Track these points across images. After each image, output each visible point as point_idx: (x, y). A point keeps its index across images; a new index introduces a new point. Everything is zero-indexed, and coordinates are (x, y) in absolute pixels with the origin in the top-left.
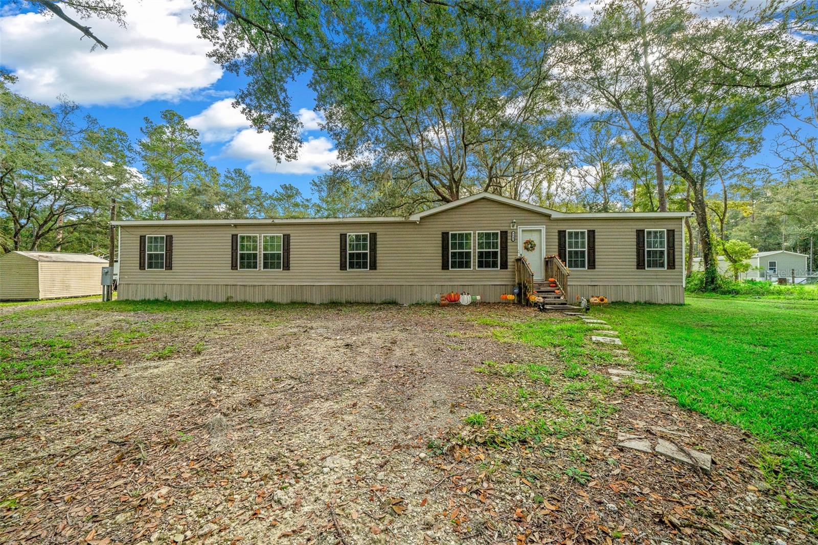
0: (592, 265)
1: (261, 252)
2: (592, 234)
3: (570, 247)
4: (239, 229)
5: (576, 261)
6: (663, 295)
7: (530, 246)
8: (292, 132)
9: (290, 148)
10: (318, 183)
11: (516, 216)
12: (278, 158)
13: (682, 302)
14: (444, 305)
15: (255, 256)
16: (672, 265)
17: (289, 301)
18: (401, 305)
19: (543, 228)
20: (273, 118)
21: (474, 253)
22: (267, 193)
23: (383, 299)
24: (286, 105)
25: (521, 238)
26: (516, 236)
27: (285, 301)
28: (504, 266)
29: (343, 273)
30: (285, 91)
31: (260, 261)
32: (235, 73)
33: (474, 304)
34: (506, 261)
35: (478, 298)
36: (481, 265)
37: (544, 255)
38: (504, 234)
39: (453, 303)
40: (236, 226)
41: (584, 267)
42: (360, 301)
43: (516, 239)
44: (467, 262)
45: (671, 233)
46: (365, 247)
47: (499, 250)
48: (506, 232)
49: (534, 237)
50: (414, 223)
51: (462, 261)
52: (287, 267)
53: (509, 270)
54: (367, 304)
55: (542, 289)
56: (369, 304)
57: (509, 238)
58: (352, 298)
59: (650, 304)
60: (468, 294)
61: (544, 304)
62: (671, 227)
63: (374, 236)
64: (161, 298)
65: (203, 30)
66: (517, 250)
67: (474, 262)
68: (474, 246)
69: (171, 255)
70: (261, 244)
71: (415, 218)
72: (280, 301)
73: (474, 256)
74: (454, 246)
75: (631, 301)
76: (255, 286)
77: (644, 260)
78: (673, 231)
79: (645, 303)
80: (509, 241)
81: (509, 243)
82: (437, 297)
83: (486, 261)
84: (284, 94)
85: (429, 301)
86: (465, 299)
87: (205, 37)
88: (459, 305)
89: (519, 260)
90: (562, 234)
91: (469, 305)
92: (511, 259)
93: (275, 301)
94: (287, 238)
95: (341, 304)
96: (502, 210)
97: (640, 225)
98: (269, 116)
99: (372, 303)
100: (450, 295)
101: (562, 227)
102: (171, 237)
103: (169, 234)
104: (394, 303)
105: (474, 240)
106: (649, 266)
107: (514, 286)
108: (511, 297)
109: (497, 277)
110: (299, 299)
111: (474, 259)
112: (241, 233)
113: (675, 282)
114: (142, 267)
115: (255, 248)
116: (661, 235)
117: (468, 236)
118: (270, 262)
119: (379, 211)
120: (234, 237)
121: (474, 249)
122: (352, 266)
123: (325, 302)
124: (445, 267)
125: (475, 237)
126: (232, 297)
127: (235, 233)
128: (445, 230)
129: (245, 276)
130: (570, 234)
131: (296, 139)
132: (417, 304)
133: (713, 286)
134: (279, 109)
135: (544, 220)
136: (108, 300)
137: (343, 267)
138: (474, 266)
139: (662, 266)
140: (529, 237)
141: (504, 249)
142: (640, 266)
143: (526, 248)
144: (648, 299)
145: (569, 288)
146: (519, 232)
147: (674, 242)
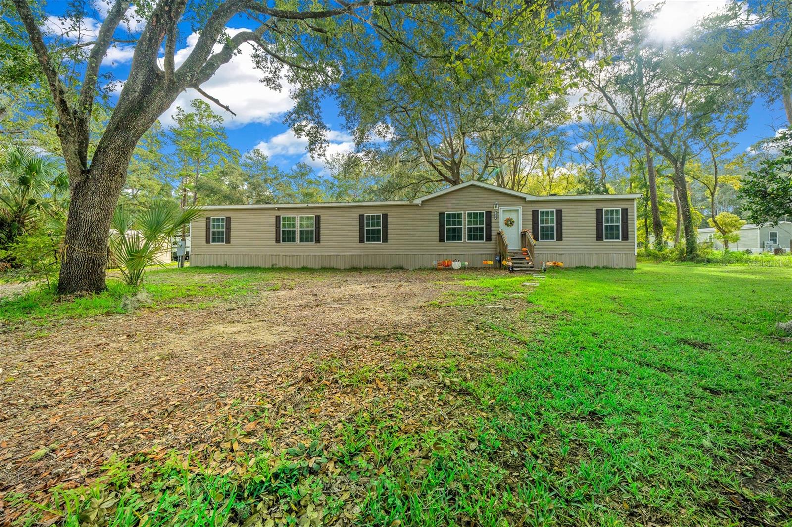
0: (560, 238)
1: (298, 230)
2: (559, 212)
4: (281, 211)
5: (547, 234)
6: (618, 261)
7: (509, 223)
8: (322, 135)
9: (321, 147)
10: (330, 161)
11: (496, 199)
12: (313, 157)
13: (634, 267)
14: (440, 270)
15: (294, 233)
16: (625, 237)
17: (320, 267)
18: (407, 270)
19: (520, 208)
20: (309, 127)
21: (465, 228)
22: (283, 172)
23: (393, 265)
24: (318, 117)
25: (503, 217)
26: (498, 215)
27: (316, 267)
28: (489, 238)
29: (362, 245)
30: (319, 108)
31: (298, 236)
32: (278, 91)
33: (463, 269)
34: (490, 236)
35: (467, 263)
36: (470, 238)
37: (521, 230)
38: (489, 213)
39: (448, 268)
40: (279, 209)
41: (553, 239)
42: (375, 266)
43: (498, 217)
44: (459, 236)
45: (625, 212)
46: (378, 225)
47: (484, 226)
48: (490, 212)
49: (513, 216)
50: (417, 205)
51: (455, 235)
52: (318, 240)
53: (492, 242)
54: (380, 269)
55: (516, 257)
56: (383, 269)
57: (493, 216)
58: (369, 265)
59: (607, 268)
60: (458, 261)
61: (513, 267)
62: (625, 206)
63: (385, 216)
64: (222, 265)
65: (258, 63)
66: (499, 225)
67: (465, 236)
68: (465, 223)
69: (230, 232)
70: (298, 223)
71: (418, 201)
72: (313, 267)
73: (465, 231)
74: (448, 224)
75: (592, 267)
76: (294, 255)
77: (603, 233)
78: (627, 209)
79: (604, 267)
80: (492, 219)
81: (493, 221)
82: (434, 263)
83: (474, 234)
84: (318, 110)
85: (429, 267)
86: (456, 265)
87: (258, 67)
88: (452, 269)
89: (499, 234)
90: (535, 213)
91: (460, 269)
92: (494, 233)
93: (309, 267)
94: (318, 218)
95: (361, 269)
96: (487, 194)
97: (599, 206)
98: (306, 126)
99: (384, 269)
100: (444, 261)
101: (535, 207)
102: (229, 218)
103: (228, 215)
104: (402, 268)
105: (465, 218)
106: (607, 238)
107: (496, 254)
108: (490, 263)
109: (482, 247)
110: (327, 266)
111: (465, 233)
112: (283, 215)
113: (627, 250)
114: (208, 241)
115: (294, 227)
116: (616, 213)
117: (460, 215)
118: (306, 237)
119: (389, 191)
120: (278, 218)
121: (465, 226)
122: (368, 240)
123: (348, 268)
124: (441, 239)
125: (465, 216)
126: (276, 264)
127: (278, 214)
128: (442, 211)
129: (286, 248)
130: (542, 213)
131: (325, 141)
132: (420, 269)
133: (691, 255)
134: (313, 120)
135: (522, 202)
136: (182, 267)
137: (361, 240)
138: (465, 239)
139: (618, 238)
140: (509, 215)
141: (489, 225)
142: (599, 237)
143: (507, 225)
144: (605, 264)
145: (540, 256)
146: (501, 211)
147: (627, 218)
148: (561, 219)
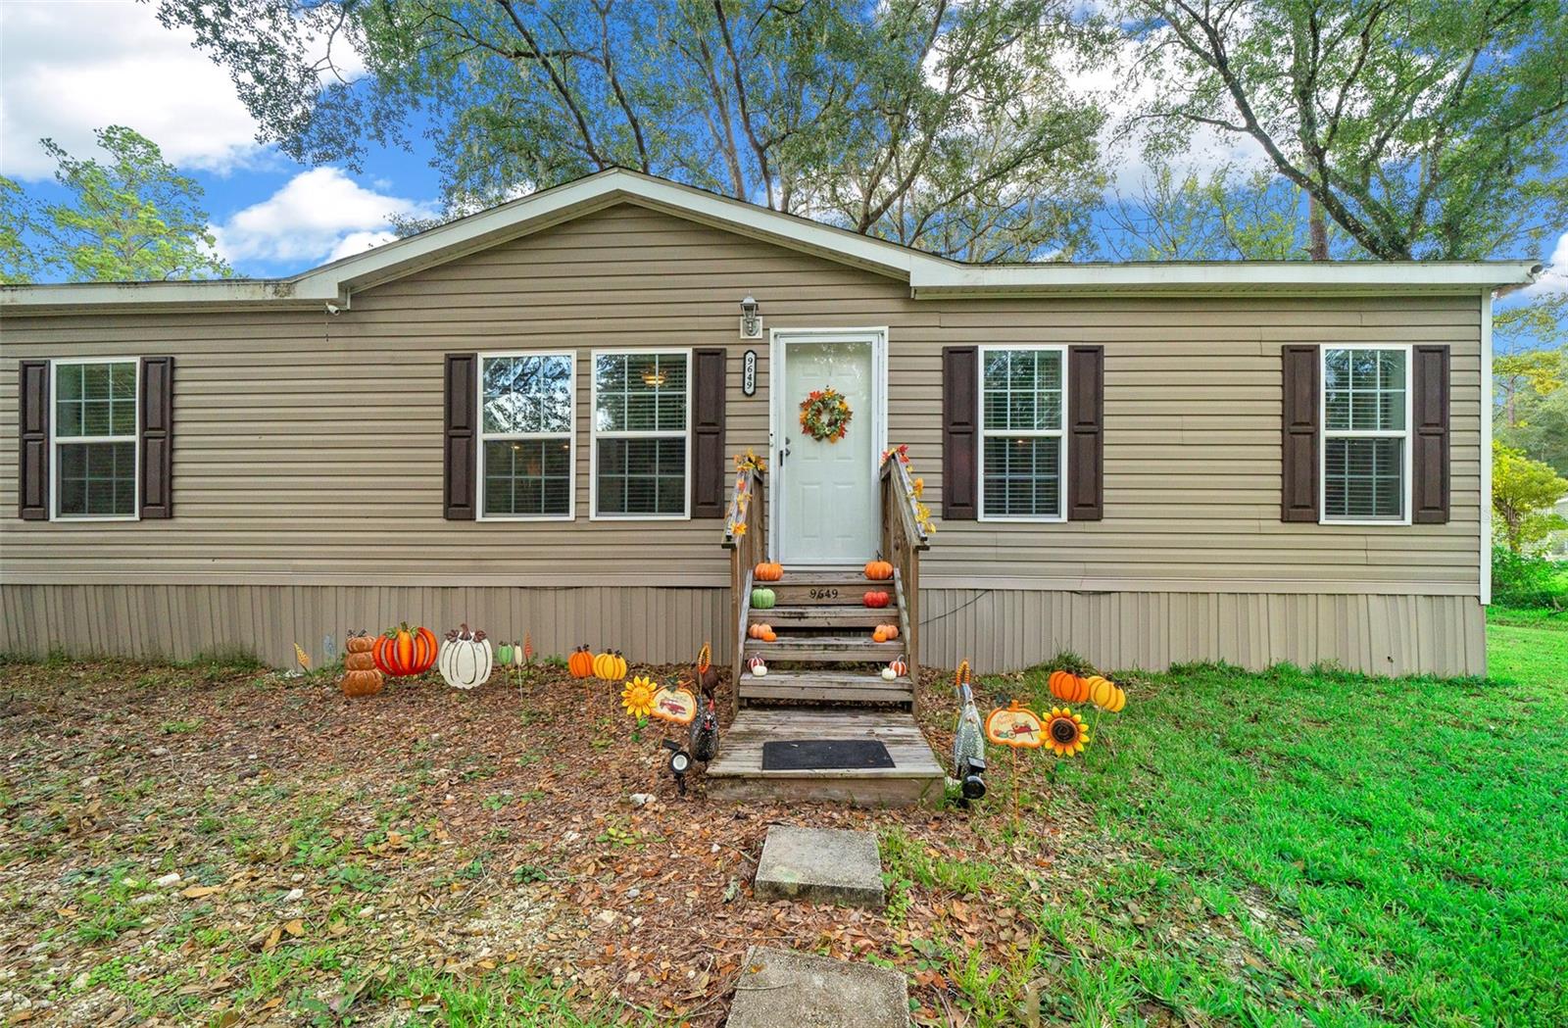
0: (1088, 506)
2: (1089, 359)
3: (997, 419)
5: (1021, 483)
6: (1393, 638)
7: (824, 418)
11: (760, 282)
13: (1474, 671)
14: (362, 692)
16: (1434, 507)
19: (879, 338)
21: (584, 444)
25: (787, 386)
26: (762, 372)
28: (712, 504)
34: (720, 487)
35: (519, 655)
36: (610, 499)
38: (711, 359)
41: (1054, 509)
43: (757, 392)
44: (551, 486)
45: (1434, 360)
46: (123, 421)
47: (687, 434)
48: (719, 356)
49: (843, 380)
51: (532, 482)
57: (732, 380)
59: (1339, 678)
60: (480, 637)
62: (1433, 336)
63: (159, 372)
66: (769, 430)
67: (583, 488)
68: (585, 415)
71: (321, 288)
73: (584, 460)
74: (495, 417)
75: (1255, 666)
77: (1315, 481)
78: (1443, 352)
79: (1317, 673)
80: (732, 394)
81: (734, 403)
83: (634, 480)
86: (465, 663)
88: (432, 690)
90: (958, 362)
91: (477, 693)
97: (1299, 327)
101: (960, 331)
105: (584, 389)
106: (1335, 508)
111: (583, 474)
113: (1445, 579)
116: (1386, 370)
117: (555, 371)
121: (584, 430)
122: (71, 503)
124: (457, 506)
125: (583, 375)
128: (456, 345)
130: (997, 363)
135: (888, 303)
137: (34, 506)
138: (583, 502)
139: (1393, 508)
140: (817, 378)
141: (711, 428)
142: (1297, 507)
143: (810, 429)
144: (1326, 655)
145: (984, 602)
146: (777, 352)
147: (1444, 399)
148: (1098, 398)
